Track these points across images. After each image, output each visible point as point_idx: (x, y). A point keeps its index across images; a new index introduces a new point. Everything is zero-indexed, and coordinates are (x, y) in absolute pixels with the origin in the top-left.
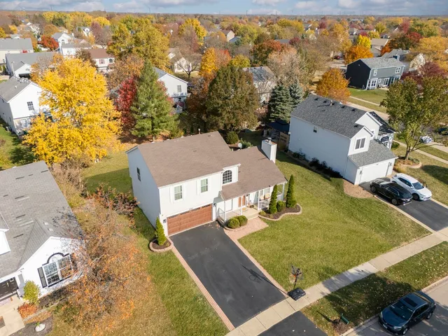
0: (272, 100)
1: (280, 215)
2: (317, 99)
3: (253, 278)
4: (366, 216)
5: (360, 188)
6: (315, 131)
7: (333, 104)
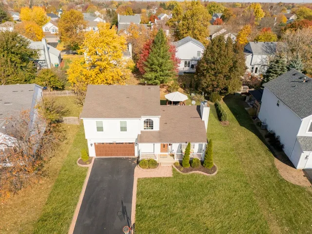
0: (268, 72)
1: (191, 170)
2: (294, 75)
3: (120, 213)
4: (282, 203)
5: (302, 172)
6: (278, 105)
7: (306, 81)
